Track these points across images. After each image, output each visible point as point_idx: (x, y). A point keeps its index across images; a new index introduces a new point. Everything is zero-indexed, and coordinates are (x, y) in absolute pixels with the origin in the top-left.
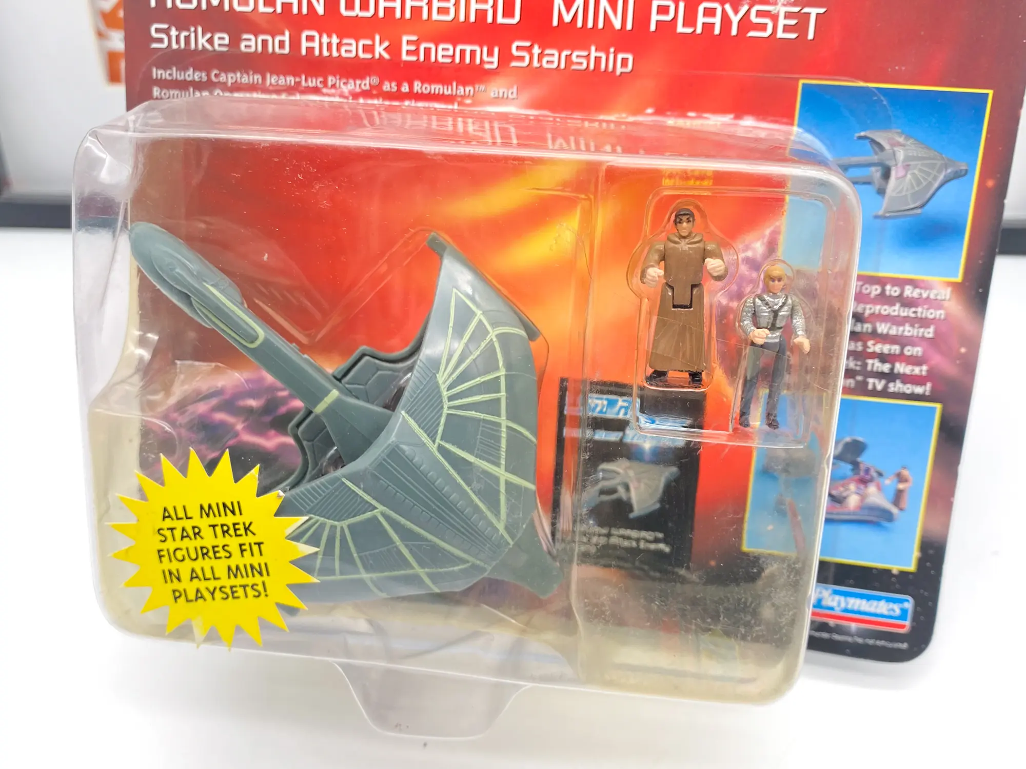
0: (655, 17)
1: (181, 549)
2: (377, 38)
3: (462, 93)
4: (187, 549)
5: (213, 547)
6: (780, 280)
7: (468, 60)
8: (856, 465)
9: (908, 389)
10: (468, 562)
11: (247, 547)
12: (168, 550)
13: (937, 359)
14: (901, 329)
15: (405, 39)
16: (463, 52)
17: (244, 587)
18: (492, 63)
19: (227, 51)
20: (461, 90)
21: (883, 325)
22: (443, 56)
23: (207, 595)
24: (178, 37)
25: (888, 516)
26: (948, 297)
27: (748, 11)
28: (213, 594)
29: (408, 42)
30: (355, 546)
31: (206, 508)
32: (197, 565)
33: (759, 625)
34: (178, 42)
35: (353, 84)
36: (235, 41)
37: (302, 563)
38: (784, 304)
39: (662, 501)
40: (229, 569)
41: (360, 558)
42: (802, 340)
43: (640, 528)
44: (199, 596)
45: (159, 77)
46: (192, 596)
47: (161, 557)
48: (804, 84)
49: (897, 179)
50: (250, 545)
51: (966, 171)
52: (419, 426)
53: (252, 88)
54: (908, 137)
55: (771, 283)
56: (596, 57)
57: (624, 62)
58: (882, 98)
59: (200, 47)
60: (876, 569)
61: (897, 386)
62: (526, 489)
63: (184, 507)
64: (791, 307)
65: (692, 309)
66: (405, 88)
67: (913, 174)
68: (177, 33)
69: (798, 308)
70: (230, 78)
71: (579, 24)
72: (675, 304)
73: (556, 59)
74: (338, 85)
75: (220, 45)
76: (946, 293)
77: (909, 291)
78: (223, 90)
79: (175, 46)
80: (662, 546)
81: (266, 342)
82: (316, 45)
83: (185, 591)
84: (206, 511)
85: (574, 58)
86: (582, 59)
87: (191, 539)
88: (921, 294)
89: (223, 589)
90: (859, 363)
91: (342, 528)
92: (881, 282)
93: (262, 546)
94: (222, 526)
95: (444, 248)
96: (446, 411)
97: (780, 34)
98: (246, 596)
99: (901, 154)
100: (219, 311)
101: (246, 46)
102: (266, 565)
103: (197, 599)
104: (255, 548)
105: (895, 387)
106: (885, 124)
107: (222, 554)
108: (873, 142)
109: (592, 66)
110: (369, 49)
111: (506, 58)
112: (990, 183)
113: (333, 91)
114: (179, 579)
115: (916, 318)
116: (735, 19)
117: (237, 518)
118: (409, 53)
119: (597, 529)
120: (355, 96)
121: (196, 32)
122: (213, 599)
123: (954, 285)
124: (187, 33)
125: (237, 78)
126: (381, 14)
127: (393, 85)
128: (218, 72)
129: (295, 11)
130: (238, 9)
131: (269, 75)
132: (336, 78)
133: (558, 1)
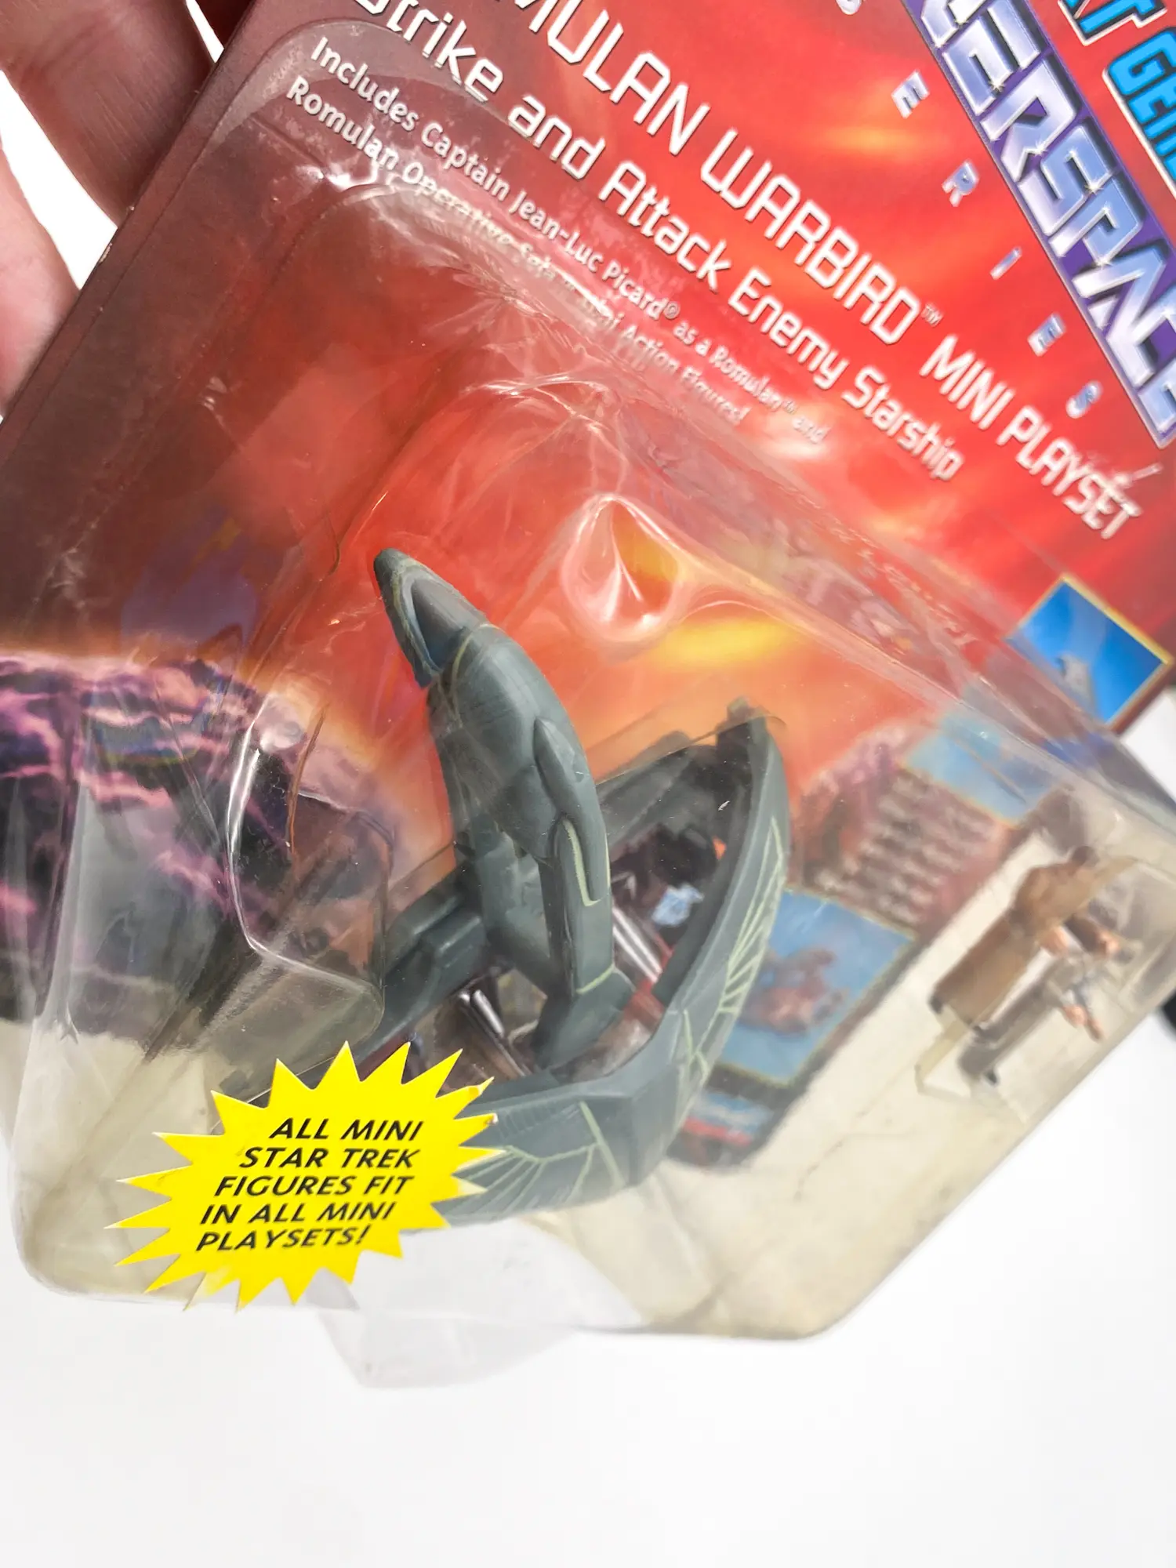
0: (1012, 428)
2: (721, 247)
3: (765, 400)
4: (280, 1179)
5: (328, 1179)
11: (383, 1182)
12: (244, 1179)
13: (946, 893)
15: (755, 273)
16: (806, 342)
17: (334, 1231)
18: (825, 377)
19: (484, 104)
20: (767, 394)
22: (781, 332)
23: (262, 1241)
24: (410, 11)
27: (1086, 475)
28: (273, 1239)
29: (755, 283)
31: (362, 1126)
32: (279, 1202)
34: (404, 21)
35: (640, 295)
36: (506, 97)
40: (330, 1208)
44: (247, 1242)
45: (323, 62)
46: (234, 1242)
47: (223, 1187)
48: (1061, 580)
50: (391, 1178)
56: (928, 441)
57: (949, 463)
59: (440, 62)
61: (898, 910)
63: (325, 1121)
66: (702, 349)
70: (455, 156)
71: (946, 388)
73: (892, 418)
74: (617, 283)
75: (476, 83)
76: (999, 835)
77: (974, 824)
78: (428, 169)
79: (393, 24)
82: (630, 196)
83: (228, 1234)
84: (358, 1130)
85: (909, 431)
86: (915, 436)
87: (298, 1165)
88: (981, 830)
91: (538, 1166)
93: (408, 1181)
97: (1088, 517)
98: (326, 1243)
101: (520, 118)
102: (394, 1204)
104: (395, 1183)
109: (917, 450)
110: (698, 255)
111: (845, 381)
114: (230, 1219)
116: (1071, 476)
117: (402, 1144)
118: (744, 297)
121: (451, 26)
124: (433, 18)
125: (467, 162)
126: (751, 214)
127: (693, 332)
128: (440, 129)
129: (639, 117)
130: (553, 41)
131: (523, 194)
132: (622, 272)
133: (949, 343)
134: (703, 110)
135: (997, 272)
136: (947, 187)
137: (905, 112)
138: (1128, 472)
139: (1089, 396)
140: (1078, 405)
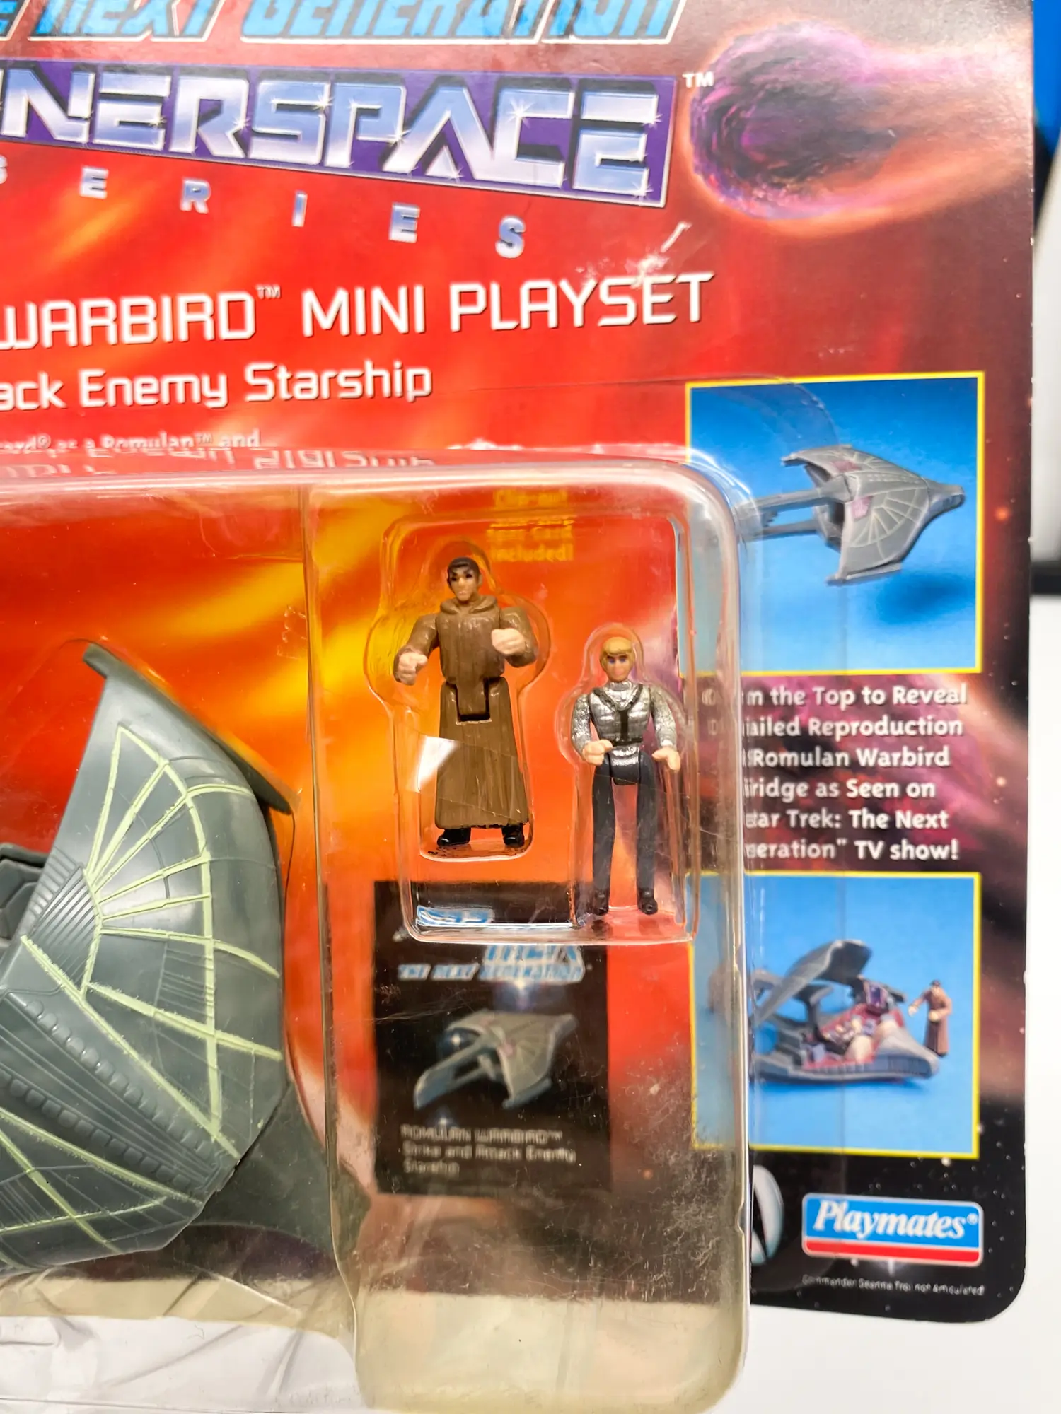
0: (456, 310)
2: (43, 377)
3: (179, 448)
6: (623, 659)
8: (857, 987)
9: (922, 852)
13: (961, 800)
14: (896, 756)
15: (85, 374)
16: (172, 386)
18: (217, 398)
20: (174, 442)
21: (867, 752)
22: (143, 395)
25: (924, 1070)
26: (963, 699)
27: (596, 288)
29: (91, 380)
33: (659, 1271)
38: (636, 699)
39: (552, 1075)
42: (669, 754)
43: (524, 1126)
49: (856, 520)
51: (962, 498)
54: (864, 454)
55: (610, 665)
56: (375, 377)
57: (418, 380)
58: (816, 398)
60: (915, 1159)
61: (903, 850)
62: (259, 1058)
64: (648, 702)
65: (490, 720)
67: (881, 511)
71: (345, 329)
72: (462, 714)
73: (314, 384)
76: (959, 693)
77: (899, 694)
80: (561, 1153)
85: (342, 382)
86: (353, 382)
88: (919, 697)
90: (838, 817)
92: (854, 683)
96: (99, 932)
97: (648, 318)
99: (856, 482)
105: (900, 850)
108: (810, 466)
109: (370, 391)
110: (32, 395)
111: (238, 388)
112: (1002, 514)
115: (918, 735)
116: (578, 302)
118: (92, 395)
119: (457, 1133)
123: (970, 678)
126: (48, 342)
133: (309, 298)
135: (298, 221)
136: (186, 206)
137: (102, 195)
138: (651, 252)
139: (512, 230)
140: (510, 245)
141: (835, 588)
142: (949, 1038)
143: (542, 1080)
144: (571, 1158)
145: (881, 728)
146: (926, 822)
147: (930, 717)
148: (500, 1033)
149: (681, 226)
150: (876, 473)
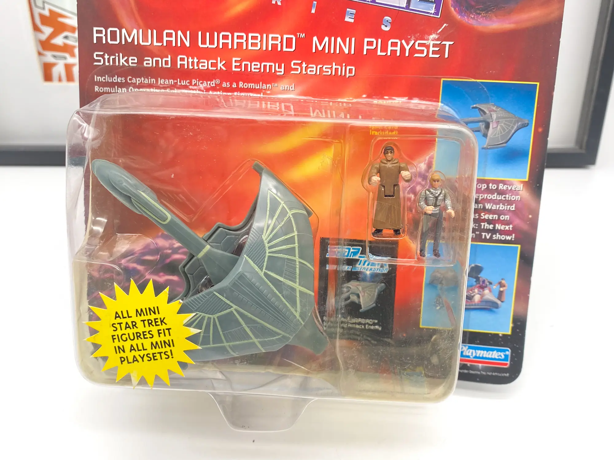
0: (366, 47)
1: (125, 334)
2: (219, 59)
3: (265, 88)
4: (129, 334)
5: (143, 332)
6: (438, 181)
7: (268, 71)
8: (478, 279)
9: (503, 237)
10: (280, 334)
11: (162, 331)
12: (118, 335)
13: (517, 222)
14: (498, 206)
15: (234, 59)
16: (265, 66)
17: (160, 353)
18: (281, 72)
19: (136, 66)
20: (264, 87)
21: (489, 204)
22: (254, 68)
23: (139, 359)
24: (109, 59)
25: (496, 306)
26: (521, 189)
27: (414, 43)
28: (142, 358)
29: (236, 61)
30: (221, 327)
31: (140, 311)
32: (134, 343)
34: (109, 62)
35: (206, 83)
36: (141, 61)
37: (192, 339)
38: (441, 193)
39: (376, 302)
40: (152, 344)
41: (224, 334)
42: (451, 211)
43: (366, 318)
44: (135, 360)
45: (98, 80)
46: (131, 360)
47: (114, 339)
48: (443, 81)
49: (493, 128)
50: (164, 330)
51: (528, 124)
52: (254, 263)
53: (150, 86)
54: (498, 107)
55: (434, 183)
56: (335, 68)
57: (350, 71)
58: (484, 87)
59: (121, 64)
60: (491, 334)
61: (497, 237)
62: (310, 295)
63: (127, 311)
64: (444, 194)
65: (394, 197)
66: (234, 85)
67: (501, 126)
68: (108, 57)
69: (448, 195)
70: (138, 81)
71: (326, 51)
72: (386, 195)
73: (314, 69)
74: (197, 84)
75: (132, 63)
76: (520, 187)
77: (501, 186)
78: (134, 87)
79: (107, 64)
80: (377, 327)
81: (172, 221)
82: (186, 63)
83: (127, 357)
84: (139, 313)
85: (324, 69)
86: (328, 70)
87: (131, 329)
88: (507, 188)
89: (148, 355)
90: (477, 225)
91: (214, 319)
92: (487, 182)
93: (170, 330)
94: (148, 320)
95: (262, 169)
96: (267, 254)
97: (431, 55)
98: (161, 359)
99: (494, 116)
100: (147, 205)
101: (147, 64)
102: (172, 340)
103: (134, 361)
104: (167, 332)
105: (496, 236)
106: (486, 101)
107: (148, 336)
108: (480, 109)
109: (334, 73)
110: (214, 65)
111: (288, 69)
112: (540, 130)
113: (195, 87)
114: (124, 351)
115: (506, 200)
116: (407, 48)
117: (157, 316)
118: (236, 67)
119: (343, 319)
120: (207, 90)
121: (119, 56)
122: (143, 361)
123: (524, 183)
124: (114, 57)
125: (141, 81)
126: (221, 46)
127: (228, 84)
128: (131, 78)
129: (174, 45)
130: (142, 44)
131: (159, 79)
132: (196, 80)
133: (315, 39)
134: (188, 33)
135: (313, 11)
136: (273, 2)
138: (434, 33)
139: (387, 21)
140: (386, 26)
141: (484, 150)
142: (505, 297)
143: (373, 303)
144: (380, 329)
145: (494, 197)
146: (505, 228)
147: (510, 194)
148: (360, 288)
149: (445, 25)
150: (502, 114)
